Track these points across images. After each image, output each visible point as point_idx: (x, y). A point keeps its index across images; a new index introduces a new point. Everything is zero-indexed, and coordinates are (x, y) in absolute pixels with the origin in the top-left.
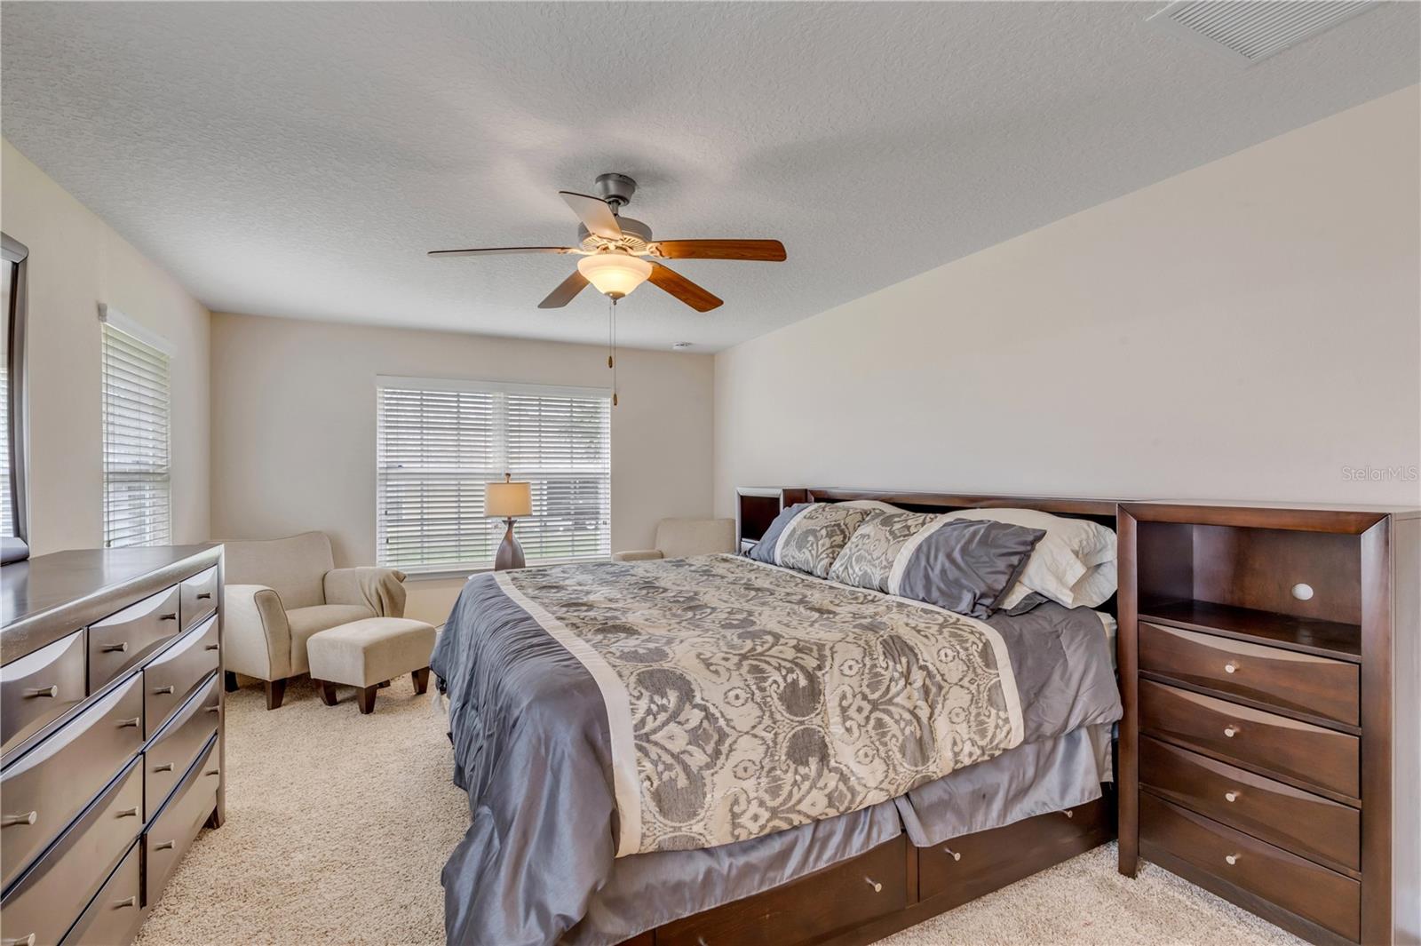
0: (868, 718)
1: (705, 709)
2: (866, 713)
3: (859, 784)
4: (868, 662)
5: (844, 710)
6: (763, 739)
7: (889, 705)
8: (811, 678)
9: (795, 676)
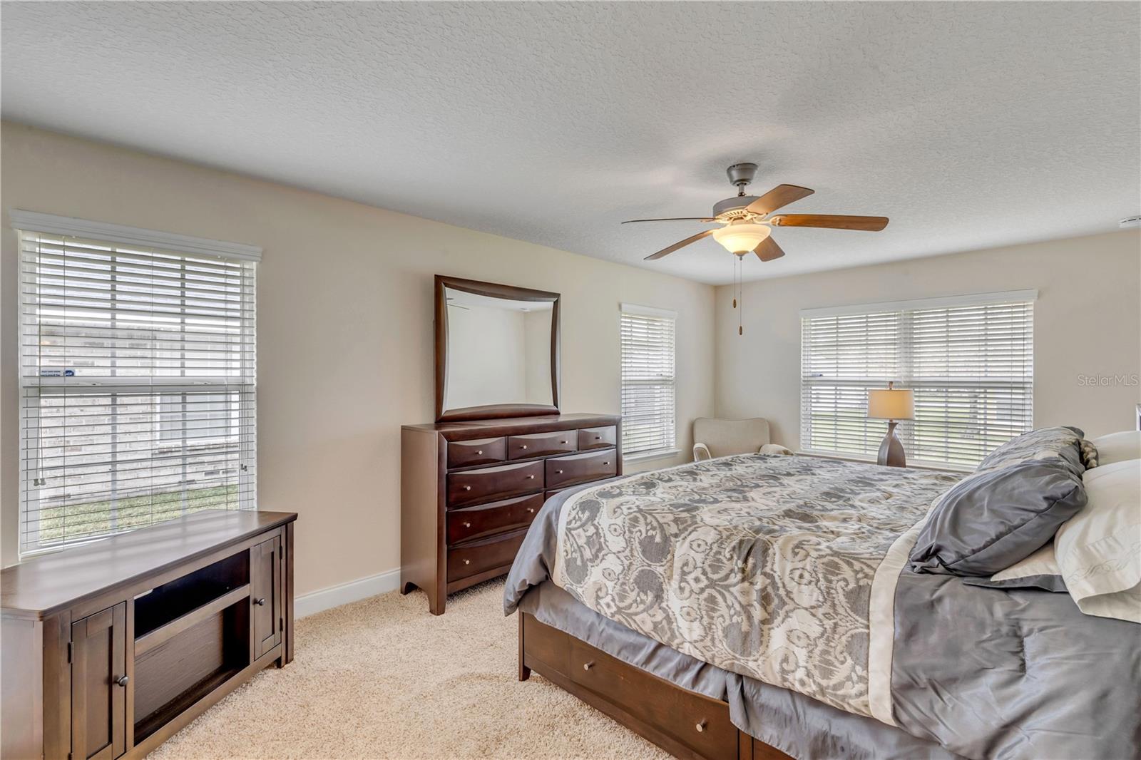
0: (702, 590)
1: (597, 528)
2: (702, 585)
3: (678, 631)
4: (715, 548)
5: (684, 573)
6: (622, 561)
7: (725, 590)
8: (666, 539)
9: (654, 533)
